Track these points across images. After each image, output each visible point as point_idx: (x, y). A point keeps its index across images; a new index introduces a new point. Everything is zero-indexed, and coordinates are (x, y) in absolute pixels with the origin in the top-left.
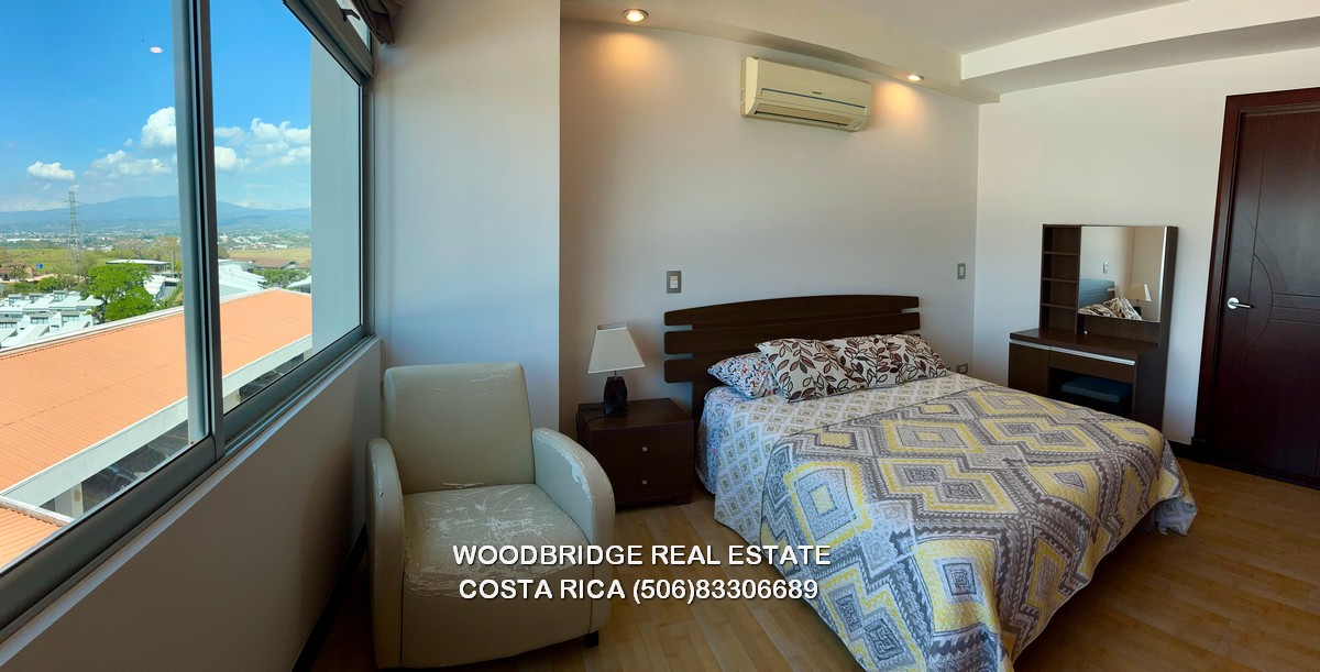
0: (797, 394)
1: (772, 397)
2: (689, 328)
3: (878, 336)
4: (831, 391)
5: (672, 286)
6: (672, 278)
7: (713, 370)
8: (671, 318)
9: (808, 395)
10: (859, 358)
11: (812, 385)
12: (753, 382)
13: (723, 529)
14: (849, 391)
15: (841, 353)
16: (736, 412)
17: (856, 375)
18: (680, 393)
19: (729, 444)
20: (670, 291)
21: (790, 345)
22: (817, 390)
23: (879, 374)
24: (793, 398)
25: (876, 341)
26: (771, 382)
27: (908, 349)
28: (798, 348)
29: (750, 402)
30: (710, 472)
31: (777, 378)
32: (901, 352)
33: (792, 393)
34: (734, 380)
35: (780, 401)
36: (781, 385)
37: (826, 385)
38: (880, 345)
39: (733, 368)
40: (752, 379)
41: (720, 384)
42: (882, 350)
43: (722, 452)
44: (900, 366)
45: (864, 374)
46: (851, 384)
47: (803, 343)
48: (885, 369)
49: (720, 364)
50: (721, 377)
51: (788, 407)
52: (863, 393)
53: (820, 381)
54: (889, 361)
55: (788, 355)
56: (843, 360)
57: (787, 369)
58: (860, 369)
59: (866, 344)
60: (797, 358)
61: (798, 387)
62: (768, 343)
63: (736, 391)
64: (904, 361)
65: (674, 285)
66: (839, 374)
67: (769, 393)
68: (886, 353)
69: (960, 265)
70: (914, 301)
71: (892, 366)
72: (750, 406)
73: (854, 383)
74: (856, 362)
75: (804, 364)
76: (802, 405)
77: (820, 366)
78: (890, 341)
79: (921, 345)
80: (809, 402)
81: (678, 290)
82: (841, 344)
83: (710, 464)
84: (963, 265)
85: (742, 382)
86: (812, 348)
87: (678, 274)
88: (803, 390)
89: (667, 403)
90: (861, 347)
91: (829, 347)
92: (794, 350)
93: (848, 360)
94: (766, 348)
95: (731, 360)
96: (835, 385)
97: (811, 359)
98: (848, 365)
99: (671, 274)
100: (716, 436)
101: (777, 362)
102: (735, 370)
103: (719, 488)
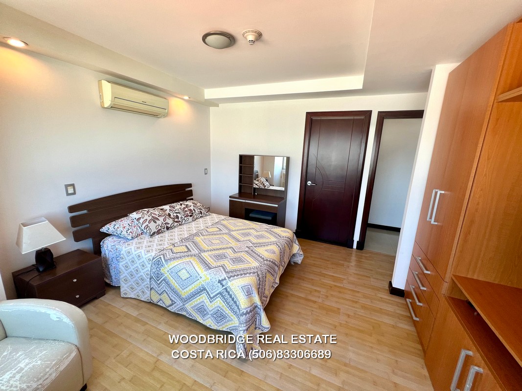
0: (154, 233)
1: (141, 236)
2: (85, 212)
3: (181, 202)
4: (168, 228)
5: (69, 192)
6: (69, 188)
7: (104, 229)
8: (72, 209)
9: (159, 232)
10: (176, 213)
11: (160, 228)
12: (131, 232)
13: (127, 299)
14: (175, 227)
15: (168, 212)
16: (125, 247)
17: (176, 220)
18: (86, 245)
19: (124, 262)
20: (68, 194)
21: (146, 212)
22: (162, 229)
23: (186, 218)
24: (152, 235)
25: (181, 205)
26: (139, 230)
27: (194, 206)
28: (150, 213)
29: (131, 241)
30: (113, 277)
31: (143, 228)
32: (192, 208)
33: (151, 233)
34: (119, 232)
35: (146, 239)
36: (145, 231)
37: (166, 226)
38: (183, 206)
39: (116, 227)
40: (129, 231)
41: (107, 235)
42: (184, 208)
43: (121, 266)
44: (192, 214)
45: (180, 219)
46: (176, 224)
47: (151, 210)
48: (187, 216)
49: (108, 226)
50: (110, 232)
51: (151, 239)
52: (180, 227)
53: (163, 226)
54: (188, 212)
55: (146, 217)
56: (169, 215)
57: (147, 223)
58: (177, 217)
59: (177, 206)
60: (151, 217)
61: (154, 230)
62: (135, 213)
63: (120, 238)
64: (194, 212)
65: (71, 190)
66: (170, 221)
67: (139, 235)
68: (186, 209)
69: (205, 169)
70: (190, 185)
71: (190, 214)
72: (132, 243)
73: (177, 224)
74: (175, 214)
75: (154, 220)
76: (157, 237)
77: (161, 219)
78: (186, 204)
79: (198, 204)
80: (160, 235)
81: (74, 193)
82: (167, 207)
83: (113, 273)
84: (207, 169)
85: (124, 233)
86: (156, 211)
87: (73, 185)
88: (156, 231)
89: (79, 252)
90: (176, 208)
91: (162, 209)
92: (148, 214)
93: (172, 214)
94: (134, 215)
95: (114, 223)
96: (169, 226)
97: (157, 217)
98: (172, 216)
99: (67, 186)
100: (114, 260)
101: (141, 221)
102: (118, 228)
103: (121, 282)
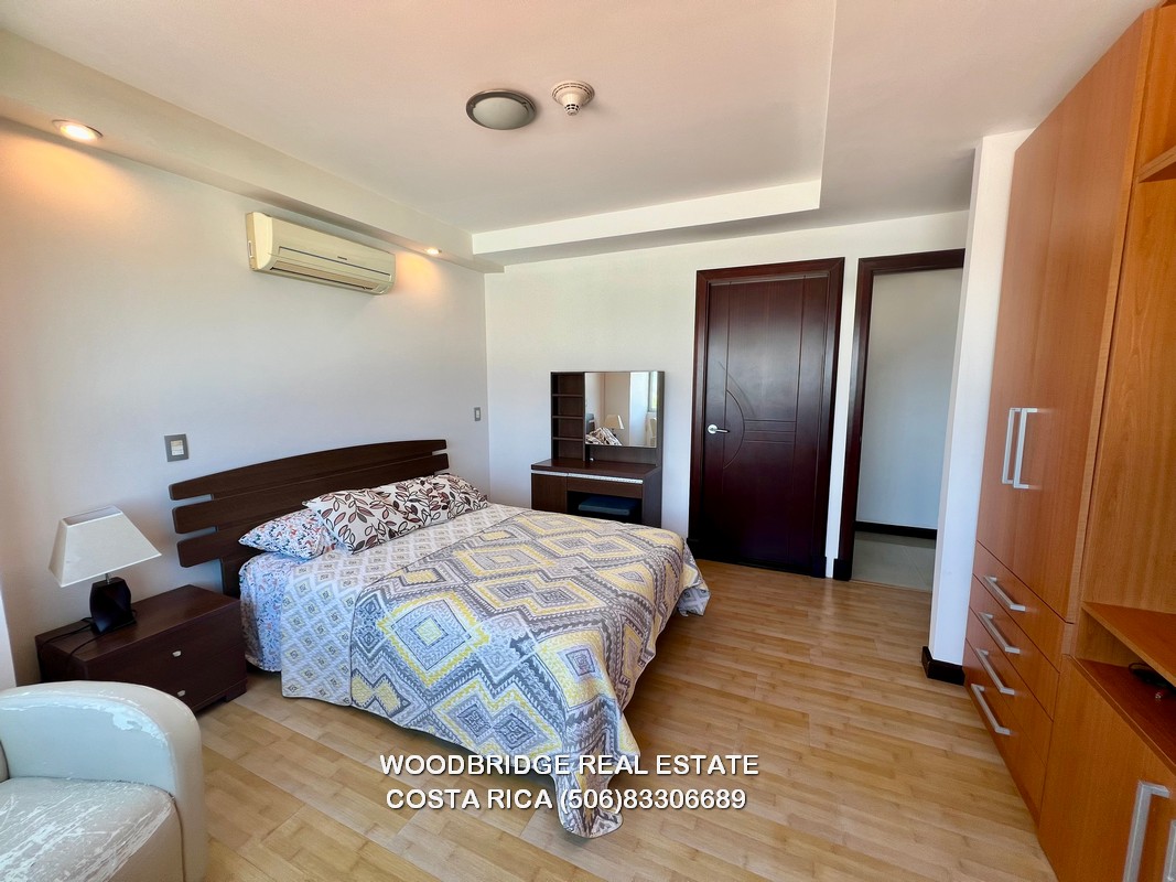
0: (361, 545)
1: (332, 552)
2: (208, 498)
3: (422, 478)
4: (392, 535)
5: (175, 453)
6: (174, 443)
7: (248, 539)
8: (178, 490)
9: (372, 543)
10: (411, 501)
11: (374, 533)
12: (308, 542)
13: (299, 702)
14: (409, 532)
15: (392, 499)
16: (295, 577)
17: (411, 516)
18: (207, 575)
19: (291, 612)
20: (171, 458)
21: (343, 498)
22: (380, 537)
23: (433, 513)
24: (357, 549)
25: (423, 483)
26: (328, 538)
27: (452, 487)
28: (352, 499)
29: (309, 563)
30: (266, 650)
31: (335, 533)
32: (447, 490)
33: (355, 545)
34: (281, 544)
35: (343, 557)
36: (341, 539)
37: (387, 530)
38: (427, 486)
39: (275, 532)
40: (305, 540)
41: (255, 552)
42: (430, 491)
43: (284, 622)
44: (448, 503)
45: (419, 514)
46: (410, 525)
47: (355, 494)
48: (436, 507)
49: (256, 531)
50: (262, 545)
51: (353, 558)
52: (421, 531)
53: (381, 528)
54: (439, 499)
55: (343, 508)
56: (396, 505)
57: (345, 522)
58: (414, 510)
59: (414, 486)
60: (353, 509)
61: (361, 537)
62: (318, 499)
63: (284, 556)
64: (451, 499)
65: (177, 450)
66: (397, 518)
67: (328, 550)
68: (434, 493)
69: (476, 409)
70: (442, 444)
71: (443, 504)
72: (311, 567)
73: (413, 524)
74: (409, 504)
75: (362, 514)
76: (367, 554)
77: (378, 513)
78: (434, 481)
79: (462, 483)
80: (374, 550)
81: (185, 456)
82: (390, 489)
83: (264, 640)
84: (479, 409)
85: (294, 544)
86: (366, 497)
87: (183, 438)
88: (366, 539)
89: (192, 592)
90: (411, 490)
91: (379, 493)
92: (348, 502)
93: (401, 503)
94: (316, 504)
95: (270, 523)
96: (395, 528)
97: (368, 508)
98: (402, 508)
99: (169, 440)
100: (269, 608)
101: (332, 517)
102: (280, 533)
103: (285, 661)
